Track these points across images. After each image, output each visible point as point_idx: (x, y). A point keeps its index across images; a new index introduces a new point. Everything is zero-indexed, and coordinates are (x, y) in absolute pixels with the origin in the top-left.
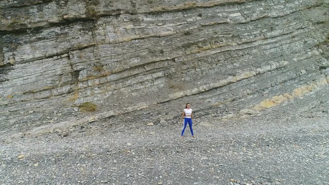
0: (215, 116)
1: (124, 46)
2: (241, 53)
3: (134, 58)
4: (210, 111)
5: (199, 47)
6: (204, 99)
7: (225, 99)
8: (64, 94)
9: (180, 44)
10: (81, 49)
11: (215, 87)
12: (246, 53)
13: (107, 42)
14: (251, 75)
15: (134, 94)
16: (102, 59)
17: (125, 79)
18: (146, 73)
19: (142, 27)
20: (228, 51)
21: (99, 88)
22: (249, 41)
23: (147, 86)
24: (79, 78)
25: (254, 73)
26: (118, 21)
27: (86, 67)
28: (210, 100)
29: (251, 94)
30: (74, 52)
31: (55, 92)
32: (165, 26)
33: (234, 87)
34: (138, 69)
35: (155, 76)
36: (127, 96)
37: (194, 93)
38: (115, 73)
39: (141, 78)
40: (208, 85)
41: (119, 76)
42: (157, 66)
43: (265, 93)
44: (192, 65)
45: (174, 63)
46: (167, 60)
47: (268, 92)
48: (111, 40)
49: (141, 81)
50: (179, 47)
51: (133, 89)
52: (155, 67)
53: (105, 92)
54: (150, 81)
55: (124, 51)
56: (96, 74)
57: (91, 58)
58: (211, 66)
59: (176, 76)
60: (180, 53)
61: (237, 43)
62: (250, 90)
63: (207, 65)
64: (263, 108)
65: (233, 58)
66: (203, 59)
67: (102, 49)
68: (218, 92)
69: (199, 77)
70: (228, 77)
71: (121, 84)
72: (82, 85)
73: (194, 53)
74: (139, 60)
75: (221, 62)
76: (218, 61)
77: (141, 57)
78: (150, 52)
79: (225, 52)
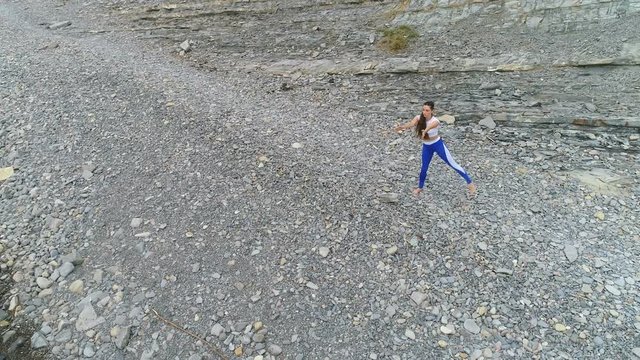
51: (537, 7)
53: (463, 5)
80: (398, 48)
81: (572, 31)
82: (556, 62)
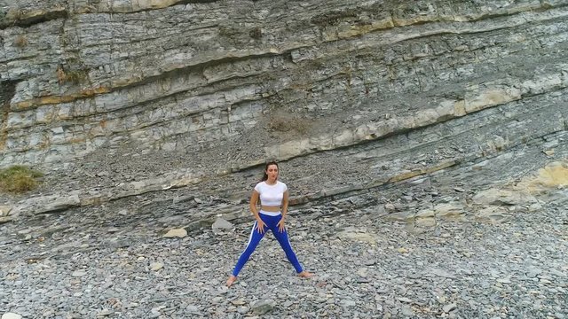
0: (397, 210)
1: (152, 18)
2: (477, 42)
3: (176, 51)
4: (383, 195)
5: (361, 23)
6: (369, 160)
7: (429, 161)
9: (308, 17)
10: (29, 26)
11: (402, 127)
12: (492, 42)
13: (104, 6)
14: (508, 99)
15: (169, 147)
16: (85, 51)
17: (149, 106)
18: (206, 90)
20: (443, 34)
21: (66, 127)
22: (498, 12)
23: (207, 125)
24: (13, 100)
25: (516, 93)
27: (33, 72)
28: (386, 164)
29: (506, 149)
30: (5, 33)
33: (457, 130)
34: (187, 79)
35: (232, 97)
36: (145, 152)
37: (340, 145)
38: (119, 89)
39: (193, 104)
40: (381, 123)
41: (130, 97)
42: (240, 70)
43: (548, 145)
44: (340, 70)
45: (290, 65)
46: (271, 56)
47: (556, 142)
49: (191, 110)
50: (304, 23)
51: (167, 134)
52: (236, 73)
53: (84, 140)
54: (219, 111)
55: (152, 32)
56: (62, 91)
57: (54, 47)
58: (394, 73)
59: (292, 99)
60: (308, 37)
61: (468, 17)
62: (504, 138)
63: (383, 70)
64: (546, 186)
65: (456, 53)
66: (369, 55)
67: (87, 25)
68: (412, 142)
69: (358, 100)
70: (442, 103)
71: (135, 118)
72: (18, 121)
73: (345, 38)
74: (189, 56)
75: (421, 62)
76: (413, 60)
77: (195, 48)
78: (221, 35)
79: (432, 38)
80: (25, 189)
81: (208, 150)
82: (218, 172)
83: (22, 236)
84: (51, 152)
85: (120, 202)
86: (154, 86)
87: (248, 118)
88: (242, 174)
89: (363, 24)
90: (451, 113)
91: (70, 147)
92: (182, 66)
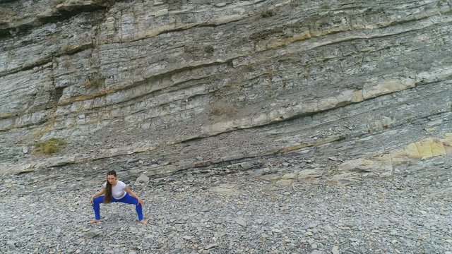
0: (270, 173)
1: (145, 44)
2: (385, 43)
3: (156, 64)
4: (270, 162)
5: (285, 37)
6: (276, 135)
7: (321, 137)
8: (33, 124)
10: (73, 54)
11: (304, 111)
12: (397, 43)
13: (116, 39)
14: (402, 87)
15: (146, 126)
16: (102, 68)
17: (138, 100)
18: (172, 89)
19: (183, 11)
20: (352, 40)
21: (87, 115)
22: (407, 19)
24: (61, 99)
25: (410, 82)
26: (144, 6)
27: (73, 81)
29: (392, 127)
30: (59, 59)
31: (19, 122)
32: (230, 7)
33: (354, 113)
34: (161, 82)
35: (190, 93)
36: (130, 129)
37: (256, 124)
38: (120, 90)
39: (164, 98)
40: (289, 109)
41: (127, 94)
43: (431, 124)
44: (265, 71)
45: (232, 70)
46: (218, 64)
47: (440, 121)
48: (124, 37)
49: (162, 102)
50: (244, 40)
51: (146, 118)
52: (192, 77)
53: (96, 122)
54: (179, 102)
55: (144, 53)
56: (88, 93)
57: (85, 66)
58: (309, 71)
59: (229, 92)
60: (245, 49)
61: (378, 25)
62: (392, 118)
63: (298, 70)
64: (411, 158)
65: (361, 54)
66: (289, 59)
67: (105, 51)
68: (314, 122)
69: (276, 93)
70: (343, 93)
71: (129, 108)
72: (61, 111)
73: (272, 48)
74: (164, 66)
75: (331, 62)
76: (324, 61)
77: (168, 62)
78: (186, 52)
79: (342, 44)
80: (51, 152)
81: (170, 128)
82: (168, 143)
83: (33, 180)
84: (76, 129)
85: (98, 161)
86: (141, 87)
87: (199, 106)
88: (183, 144)
89: (287, 37)
90: (349, 100)
91: (87, 126)
92: (156, 74)
